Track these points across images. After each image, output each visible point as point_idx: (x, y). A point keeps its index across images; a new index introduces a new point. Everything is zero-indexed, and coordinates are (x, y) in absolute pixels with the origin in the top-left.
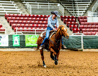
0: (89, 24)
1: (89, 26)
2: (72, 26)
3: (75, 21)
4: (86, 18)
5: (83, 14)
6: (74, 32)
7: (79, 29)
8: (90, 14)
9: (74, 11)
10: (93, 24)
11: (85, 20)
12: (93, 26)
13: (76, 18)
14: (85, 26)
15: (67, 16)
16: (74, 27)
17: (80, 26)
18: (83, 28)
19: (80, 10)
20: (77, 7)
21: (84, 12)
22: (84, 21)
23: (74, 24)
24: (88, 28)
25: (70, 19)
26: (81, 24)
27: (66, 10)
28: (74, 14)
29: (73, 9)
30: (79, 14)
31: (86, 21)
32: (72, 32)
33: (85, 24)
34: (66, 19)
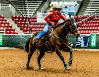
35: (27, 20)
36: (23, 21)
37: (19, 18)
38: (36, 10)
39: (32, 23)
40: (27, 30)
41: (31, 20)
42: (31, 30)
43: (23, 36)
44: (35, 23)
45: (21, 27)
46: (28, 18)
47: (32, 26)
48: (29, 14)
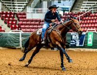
0: (28, 21)
1: (28, 23)
2: (10, 22)
3: (14, 17)
4: (25, 14)
5: (21, 10)
6: (12, 29)
7: (17, 26)
8: (29, 10)
9: (12, 7)
10: (32, 21)
11: (24, 16)
12: (32, 23)
13: (14, 14)
14: (24, 23)
15: (5, 12)
16: (12, 24)
17: (18, 22)
18: (22, 24)
19: (18, 6)
20: (16, 2)
21: (23, 7)
22: (22, 18)
23: (13, 21)
24: (27, 24)
25: (8, 15)
26: (19, 21)
27: (3, 5)
28: (12, 9)
29: (11, 4)
30: (17, 10)
31: (25, 18)
32: (10, 29)
33: (24, 21)
34: (4, 15)
35: (15, 16)
36: (11, 17)
37: (7, 13)
38: (25, 5)
39: (21, 19)
40: (15, 28)
41: (19, 16)
42: (19, 28)
43: (11, 34)
44: (25, 19)
45: (9, 23)
46: (17, 14)
47: (21, 23)
48: (18, 10)
